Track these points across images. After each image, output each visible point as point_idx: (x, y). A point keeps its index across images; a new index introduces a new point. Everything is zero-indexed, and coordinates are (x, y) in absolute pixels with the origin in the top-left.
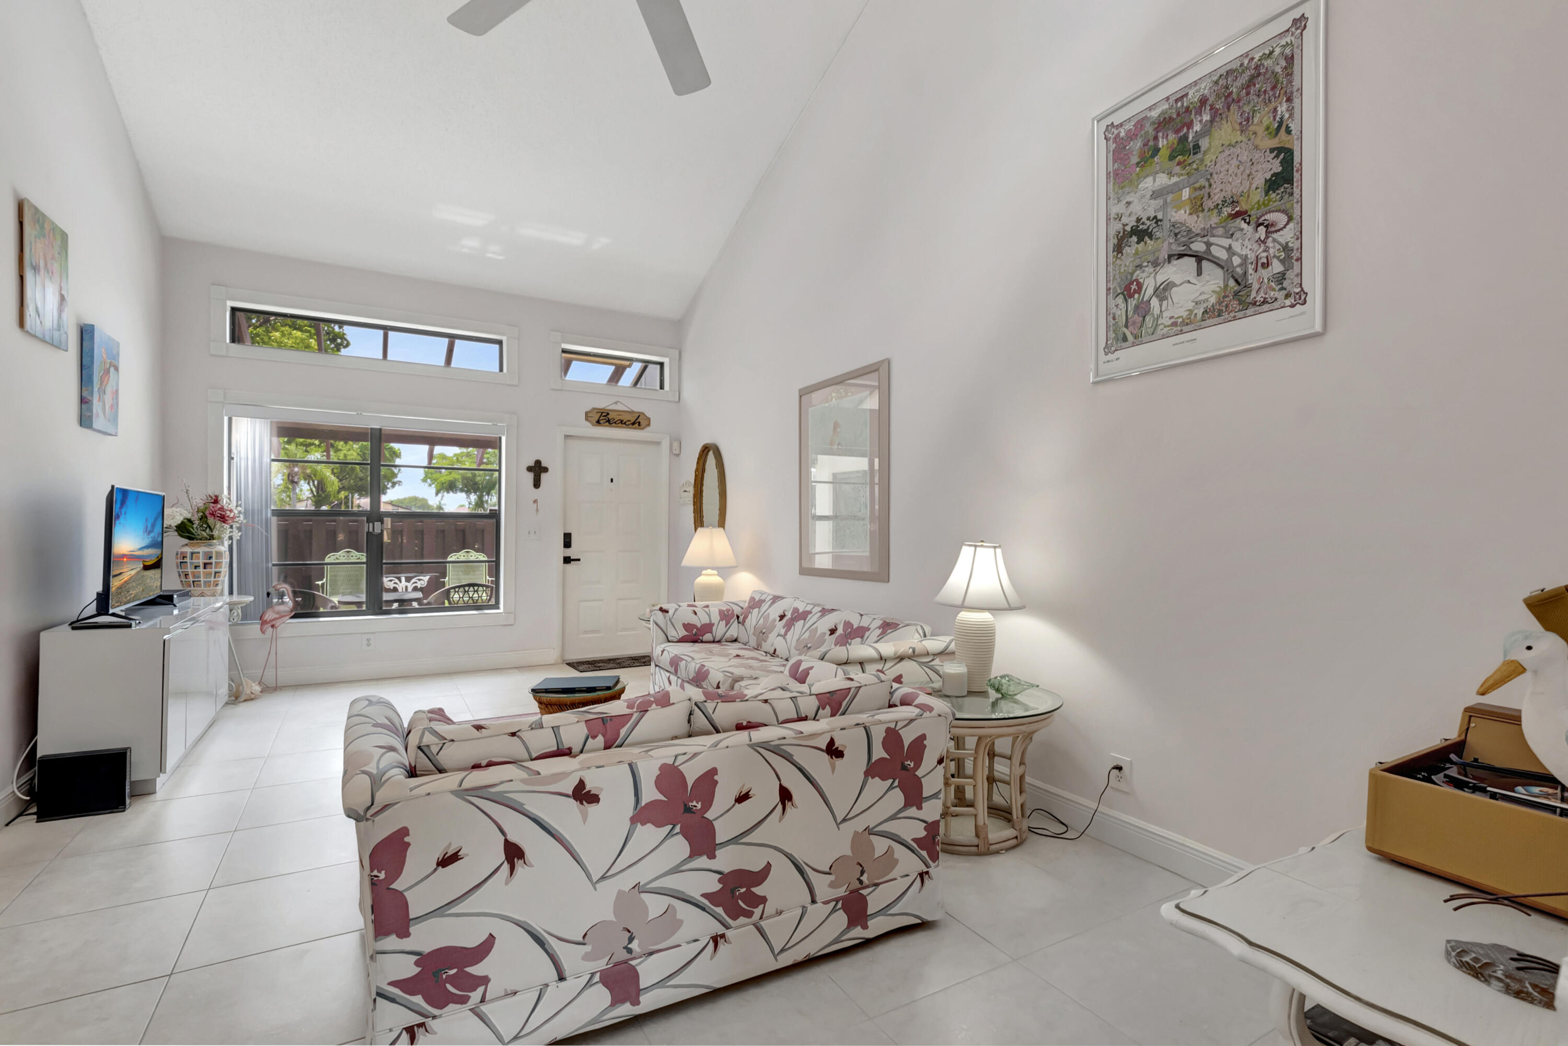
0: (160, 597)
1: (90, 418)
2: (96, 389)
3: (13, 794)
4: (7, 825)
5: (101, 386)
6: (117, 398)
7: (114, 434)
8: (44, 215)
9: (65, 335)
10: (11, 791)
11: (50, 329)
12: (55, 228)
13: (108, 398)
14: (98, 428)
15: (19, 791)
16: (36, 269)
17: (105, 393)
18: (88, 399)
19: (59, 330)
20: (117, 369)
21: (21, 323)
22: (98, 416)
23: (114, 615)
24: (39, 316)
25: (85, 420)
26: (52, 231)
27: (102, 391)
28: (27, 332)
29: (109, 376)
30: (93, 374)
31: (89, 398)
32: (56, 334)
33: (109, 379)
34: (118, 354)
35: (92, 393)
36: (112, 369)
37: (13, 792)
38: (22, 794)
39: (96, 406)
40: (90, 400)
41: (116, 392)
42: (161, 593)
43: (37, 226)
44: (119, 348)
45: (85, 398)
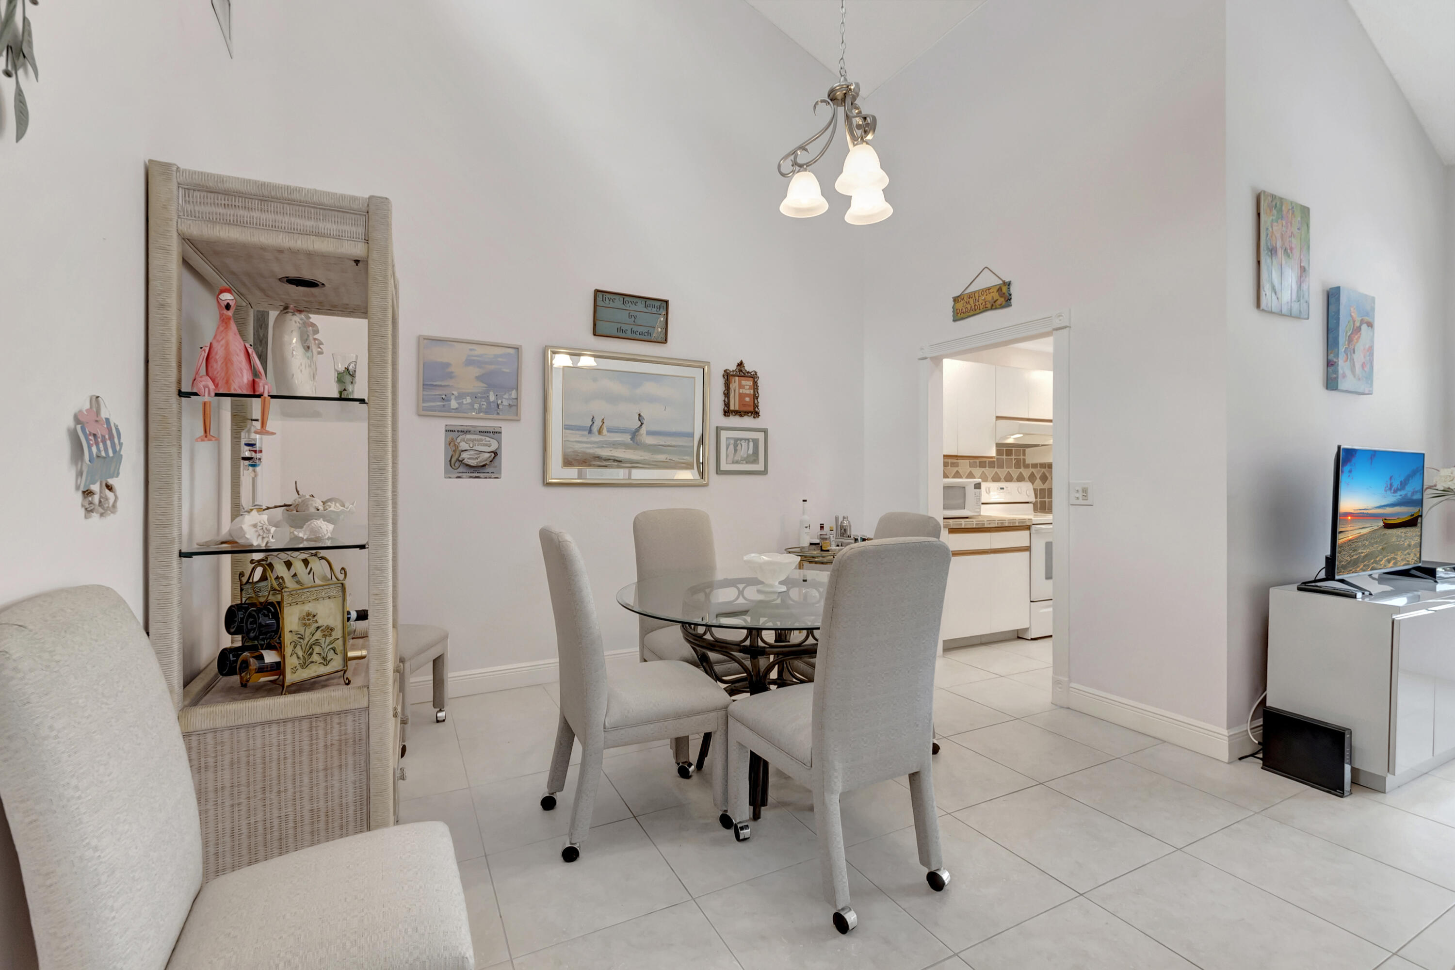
0: (1418, 569)
1: (1336, 380)
2: (1342, 349)
3: (1245, 733)
4: (1241, 759)
5: (1348, 344)
6: (1372, 355)
7: (1367, 392)
8: (1281, 199)
9: (1305, 304)
10: (1245, 729)
11: (1288, 303)
12: (1294, 206)
13: (1359, 357)
14: (1345, 389)
15: (1252, 733)
16: (1273, 251)
17: (1354, 352)
18: (1333, 362)
19: (1299, 301)
20: (1370, 325)
21: (1258, 305)
22: (1344, 376)
23: (1342, 581)
24: (1276, 293)
25: (1331, 383)
26: (1290, 211)
27: (1351, 351)
28: (1263, 310)
29: (1361, 334)
30: (1338, 335)
31: (1335, 360)
32: (1295, 306)
33: (1359, 337)
34: (1373, 309)
35: (1337, 356)
36: (1364, 327)
37: (1247, 730)
38: (1253, 736)
39: (1343, 366)
40: (1335, 362)
41: (1371, 350)
42: (1420, 565)
43: (1275, 212)
44: (1374, 303)
45: (1330, 361)
